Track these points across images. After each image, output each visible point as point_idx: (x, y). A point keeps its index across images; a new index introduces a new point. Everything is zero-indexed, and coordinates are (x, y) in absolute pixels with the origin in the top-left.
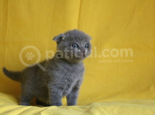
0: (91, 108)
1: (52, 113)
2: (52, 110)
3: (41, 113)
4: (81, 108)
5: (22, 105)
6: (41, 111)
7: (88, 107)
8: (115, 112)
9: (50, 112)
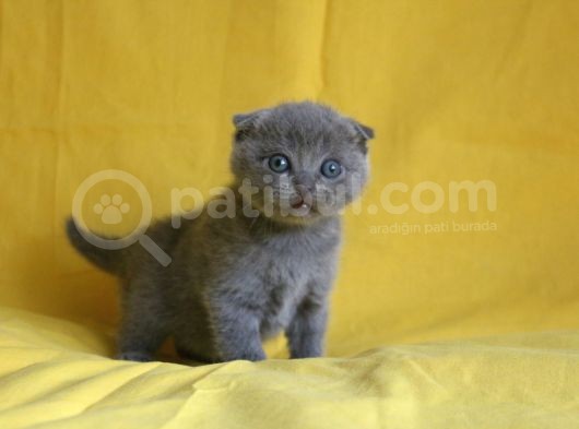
0: (377, 366)
1: (233, 384)
2: (235, 376)
3: (195, 386)
4: (341, 365)
5: (126, 359)
6: (195, 381)
7: (367, 361)
8: (468, 378)
9: (228, 384)
